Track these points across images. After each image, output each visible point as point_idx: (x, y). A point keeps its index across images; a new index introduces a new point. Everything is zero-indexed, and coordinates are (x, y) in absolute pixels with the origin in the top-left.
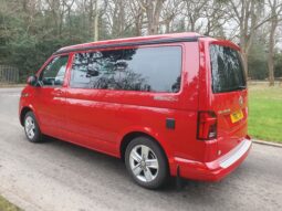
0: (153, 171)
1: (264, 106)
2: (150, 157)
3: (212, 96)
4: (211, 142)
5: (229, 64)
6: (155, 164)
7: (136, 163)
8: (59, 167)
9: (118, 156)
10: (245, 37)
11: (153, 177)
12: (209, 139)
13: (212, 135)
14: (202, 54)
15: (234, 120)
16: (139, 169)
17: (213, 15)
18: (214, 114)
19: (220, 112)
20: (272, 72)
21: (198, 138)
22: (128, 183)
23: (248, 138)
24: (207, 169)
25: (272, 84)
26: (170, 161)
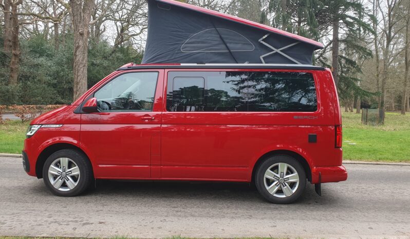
11: (293, 191)
21: (336, 147)
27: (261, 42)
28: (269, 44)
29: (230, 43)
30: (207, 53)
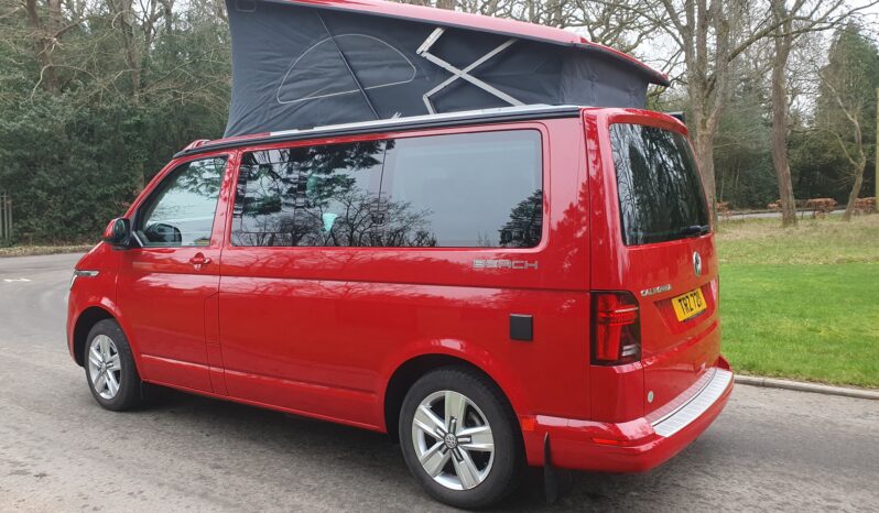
0: (479, 459)
1: (766, 285)
2: (468, 423)
3: (623, 252)
4: (626, 368)
5: (661, 167)
6: (482, 437)
7: (430, 441)
8: (209, 472)
9: (378, 425)
10: (703, 84)
11: (481, 477)
12: (622, 361)
13: (628, 351)
14: (592, 144)
15: (682, 315)
16: (440, 458)
17: (604, 21)
18: (632, 299)
19: (645, 293)
20: (787, 186)
21: (594, 360)
22: (410, 498)
23: (722, 364)
24: (622, 439)
25: (789, 220)
26: (525, 427)
27: (424, 55)
28: (440, 57)
29: (366, 68)
30: (323, 101)
